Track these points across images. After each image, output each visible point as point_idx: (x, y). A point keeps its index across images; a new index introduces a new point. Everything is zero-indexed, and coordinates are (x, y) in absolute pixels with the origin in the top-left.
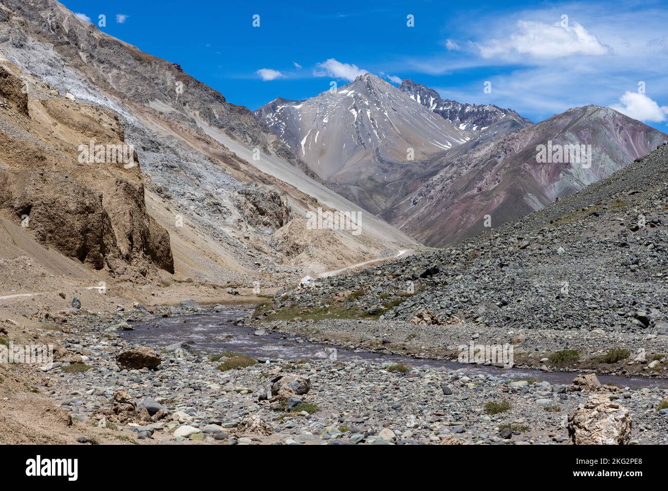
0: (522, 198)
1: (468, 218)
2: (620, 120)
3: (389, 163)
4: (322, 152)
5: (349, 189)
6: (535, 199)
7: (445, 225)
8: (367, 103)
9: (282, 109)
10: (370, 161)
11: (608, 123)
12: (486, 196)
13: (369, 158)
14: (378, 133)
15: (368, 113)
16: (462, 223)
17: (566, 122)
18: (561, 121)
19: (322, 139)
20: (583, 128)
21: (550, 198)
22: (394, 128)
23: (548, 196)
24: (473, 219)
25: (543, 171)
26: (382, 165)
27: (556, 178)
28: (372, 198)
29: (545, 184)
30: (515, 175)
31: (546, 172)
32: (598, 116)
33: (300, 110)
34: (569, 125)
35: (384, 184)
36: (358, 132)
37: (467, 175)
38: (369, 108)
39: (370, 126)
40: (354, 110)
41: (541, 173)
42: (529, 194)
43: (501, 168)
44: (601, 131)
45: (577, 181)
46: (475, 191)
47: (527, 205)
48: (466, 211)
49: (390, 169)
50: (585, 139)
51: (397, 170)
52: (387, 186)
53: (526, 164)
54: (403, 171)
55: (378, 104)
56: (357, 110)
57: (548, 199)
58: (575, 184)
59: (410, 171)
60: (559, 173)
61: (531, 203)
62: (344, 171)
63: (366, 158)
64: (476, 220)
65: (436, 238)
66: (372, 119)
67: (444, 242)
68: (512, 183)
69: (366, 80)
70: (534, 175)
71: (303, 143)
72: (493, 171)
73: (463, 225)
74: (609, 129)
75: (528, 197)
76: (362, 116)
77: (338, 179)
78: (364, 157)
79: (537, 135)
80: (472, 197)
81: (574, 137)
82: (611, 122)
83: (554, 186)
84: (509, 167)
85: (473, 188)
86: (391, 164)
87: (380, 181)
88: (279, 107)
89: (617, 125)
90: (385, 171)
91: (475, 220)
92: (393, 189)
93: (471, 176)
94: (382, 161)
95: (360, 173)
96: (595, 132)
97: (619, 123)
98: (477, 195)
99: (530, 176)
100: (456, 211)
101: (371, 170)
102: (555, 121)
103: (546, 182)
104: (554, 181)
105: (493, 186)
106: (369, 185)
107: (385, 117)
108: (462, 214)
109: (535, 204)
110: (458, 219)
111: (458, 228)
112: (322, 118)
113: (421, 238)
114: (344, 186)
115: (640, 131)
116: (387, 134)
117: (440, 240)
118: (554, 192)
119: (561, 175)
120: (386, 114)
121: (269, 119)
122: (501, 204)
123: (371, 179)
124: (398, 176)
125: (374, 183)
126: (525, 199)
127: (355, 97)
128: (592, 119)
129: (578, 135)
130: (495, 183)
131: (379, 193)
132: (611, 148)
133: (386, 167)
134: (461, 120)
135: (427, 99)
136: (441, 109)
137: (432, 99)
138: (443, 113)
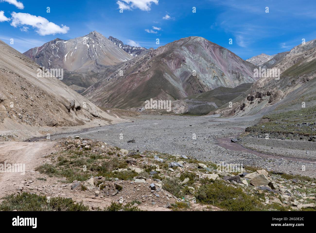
0: (162, 75)
1: (133, 85)
2: (207, 43)
3: (100, 65)
4: (73, 60)
5: (82, 75)
6: (169, 76)
7: (120, 88)
8: (93, 42)
9: (58, 43)
10: (92, 65)
11: (202, 43)
12: (143, 74)
13: (92, 63)
14: (97, 54)
15: (94, 46)
16: (130, 87)
17: (181, 43)
18: (179, 43)
19: (74, 55)
20: (190, 45)
21: (176, 76)
22: (104, 53)
23: (175, 75)
24: (136, 85)
25: (172, 63)
26: (97, 66)
27: (179, 66)
28: (91, 79)
29: (174, 69)
30: (158, 63)
31: (174, 63)
32: (197, 40)
33: (66, 43)
34: (182, 44)
35: (98, 73)
36: (89, 53)
37: (133, 67)
38: (94, 44)
39: (94, 51)
40: (88, 44)
41: (171, 64)
42: (166, 74)
43: (151, 61)
44: (199, 47)
45: (190, 68)
46: (137, 72)
47: (165, 78)
48: (132, 81)
49: (101, 68)
50: (191, 50)
51: (103, 68)
52: (99, 74)
53: (164, 59)
54: (106, 69)
55: (98, 43)
56: (89, 45)
57: (176, 77)
58: (189, 70)
59: (109, 69)
60: (181, 64)
61: (167, 78)
62: (81, 68)
63: (91, 64)
64: (138, 86)
65: (116, 94)
66: (95, 48)
67: (119, 97)
68: (157, 67)
69: (94, 34)
70: (168, 64)
71: (66, 56)
72: (146, 63)
73: (130, 88)
74: (202, 46)
75: (165, 75)
76: (90, 47)
77: (78, 71)
78: (90, 63)
79: (167, 49)
80: (136, 74)
81: (186, 49)
82: (203, 43)
83: (178, 70)
84: (155, 61)
85: (136, 71)
86: (101, 66)
87: (96, 72)
88: (57, 42)
89: (206, 45)
90: (99, 69)
91: (136, 86)
92: (101, 76)
93: (135, 67)
94: (97, 64)
95: (88, 69)
96: (196, 47)
97: (207, 44)
98: (138, 73)
99: (166, 64)
100: (127, 81)
101: (93, 68)
102: (175, 43)
103: (174, 68)
104: (178, 68)
105: (147, 69)
106: (91, 74)
107: (100, 48)
108: (130, 83)
109: (169, 79)
110: (127, 85)
111: (127, 90)
112: (75, 47)
113: (107, 95)
114: (80, 74)
115: (217, 48)
116: (101, 54)
117: (117, 96)
118: (178, 73)
119: (182, 65)
120: (101, 47)
121: (52, 46)
122: (151, 78)
123: (92, 71)
124: (104, 71)
125: (93, 73)
126: (164, 75)
127: (89, 39)
128: (194, 41)
129: (187, 48)
130: (148, 68)
131: (95, 77)
132: (204, 55)
133: (99, 67)
134: (131, 53)
135: (118, 44)
136: (124, 48)
137: (120, 44)
138: (124, 49)
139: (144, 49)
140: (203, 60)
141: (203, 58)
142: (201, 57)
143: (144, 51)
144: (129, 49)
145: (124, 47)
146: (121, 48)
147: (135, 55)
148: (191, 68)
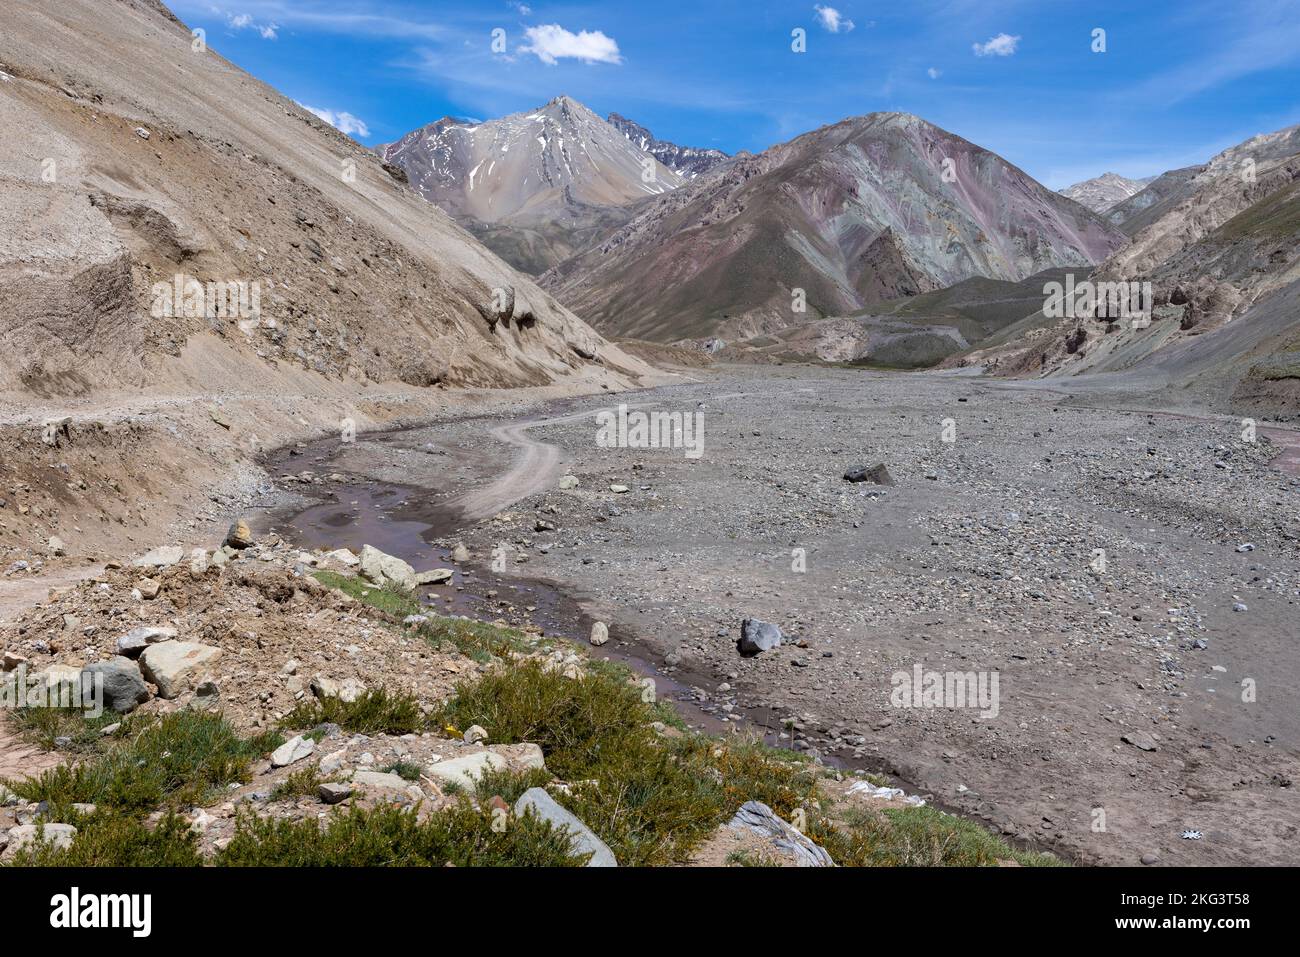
0: (782, 236)
1: (687, 266)
2: (930, 134)
3: (579, 204)
4: (496, 188)
5: (523, 234)
6: (803, 239)
7: (646, 276)
8: (559, 130)
9: (450, 131)
10: (556, 202)
11: (911, 136)
12: (718, 231)
13: (555, 198)
14: (570, 169)
15: (561, 143)
16: (676, 273)
17: (844, 133)
18: (836, 133)
19: (498, 171)
20: (873, 140)
21: (828, 240)
22: (592, 165)
23: (824, 236)
24: (696, 268)
25: (815, 197)
26: (572, 207)
27: (836, 209)
28: (552, 248)
29: (819, 218)
30: (769, 199)
31: (820, 199)
32: (897, 124)
33: (474, 133)
34: (848, 138)
35: (571, 232)
36: (545, 165)
37: (685, 209)
38: (562, 136)
39: (561, 158)
40: (542, 138)
41: (812, 200)
42: (794, 232)
43: (744, 192)
44: (902, 146)
45: (871, 216)
46: (700, 226)
47: (791, 248)
48: (683, 254)
49: (581, 213)
50: (877, 157)
51: (590, 215)
52: (575, 234)
53: (787, 184)
54: (599, 215)
55: (574, 133)
56: (546, 139)
57: (825, 242)
58: (868, 220)
59: (608, 217)
60: (842, 202)
61: (796, 246)
62: (521, 212)
63: (551, 199)
64: (701, 270)
65: (630, 296)
66: (564, 150)
67: (642, 304)
68: (765, 211)
69: (561, 104)
70: (800, 202)
71: (472, 174)
72: (729, 197)
73: (677, 277)
74: (914, 145)
75: (792, 235)
76: (550, 147)
77: (512, 222)
78: (549, 196)
79: (797, 153)
80: (695, 233)
81: (859, 153)
82: (916, 134)
83: (834, 221)
84: (756, 191)
85: (696, 222)
86: (583, 206)
87: (567, 227)
88: (447, 128)
89: (927, 139)
90: (575, 215)
91: (698, 269)
92: (582, 238)
93: (692, 210)
94: (570, 201)
95: (542, 216)
96: (892, 147)
97: (929, 137)
98: (702, 230)
99: (795, 202)
100: (666, 255)
101: (557, 213)
102: (825, 133)
103: (820, 214)
104: (834, 214)
105: (732, 217)
106: (551, 231)
107: (581, 149)
108: (675, 259)
109: (803, 248)
110: (668, 267)
111: (667, 280)
112: (501, 145)
113: (603, 296)
114: (516, 230)
115: (963, 152)
116: (582, 170)
117: (634, 301)
118: (833, 232)
119: (845, 205)
120: (584, 146)
121: (431, 142)
122: (746, 245)
123: (555, 223)
124: (591, 222)
125: (558, 229)
126: (787, 237)
127: (545, 122)
128: (888, 128)
129: (865, 150)
130: (735, 212)
131: (563, 242)
132: (920, 172)
133: (577, 209)
134: (678, 166)
135: (638, 139)
136: (654, 151)
137: (644, 140)
138: (656, 156)
139: (720, 155)
140: (917, 190)
141: (915, 185)
142: (908, 181)
143: (719, 161)
144: (671, 155)
145: (655, 147)
146: (645, 149)
147: (690, 175)
148: (875, 214)
